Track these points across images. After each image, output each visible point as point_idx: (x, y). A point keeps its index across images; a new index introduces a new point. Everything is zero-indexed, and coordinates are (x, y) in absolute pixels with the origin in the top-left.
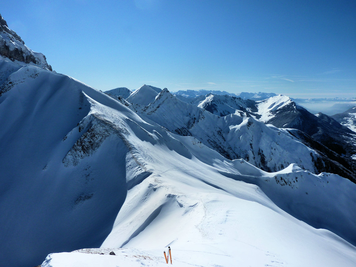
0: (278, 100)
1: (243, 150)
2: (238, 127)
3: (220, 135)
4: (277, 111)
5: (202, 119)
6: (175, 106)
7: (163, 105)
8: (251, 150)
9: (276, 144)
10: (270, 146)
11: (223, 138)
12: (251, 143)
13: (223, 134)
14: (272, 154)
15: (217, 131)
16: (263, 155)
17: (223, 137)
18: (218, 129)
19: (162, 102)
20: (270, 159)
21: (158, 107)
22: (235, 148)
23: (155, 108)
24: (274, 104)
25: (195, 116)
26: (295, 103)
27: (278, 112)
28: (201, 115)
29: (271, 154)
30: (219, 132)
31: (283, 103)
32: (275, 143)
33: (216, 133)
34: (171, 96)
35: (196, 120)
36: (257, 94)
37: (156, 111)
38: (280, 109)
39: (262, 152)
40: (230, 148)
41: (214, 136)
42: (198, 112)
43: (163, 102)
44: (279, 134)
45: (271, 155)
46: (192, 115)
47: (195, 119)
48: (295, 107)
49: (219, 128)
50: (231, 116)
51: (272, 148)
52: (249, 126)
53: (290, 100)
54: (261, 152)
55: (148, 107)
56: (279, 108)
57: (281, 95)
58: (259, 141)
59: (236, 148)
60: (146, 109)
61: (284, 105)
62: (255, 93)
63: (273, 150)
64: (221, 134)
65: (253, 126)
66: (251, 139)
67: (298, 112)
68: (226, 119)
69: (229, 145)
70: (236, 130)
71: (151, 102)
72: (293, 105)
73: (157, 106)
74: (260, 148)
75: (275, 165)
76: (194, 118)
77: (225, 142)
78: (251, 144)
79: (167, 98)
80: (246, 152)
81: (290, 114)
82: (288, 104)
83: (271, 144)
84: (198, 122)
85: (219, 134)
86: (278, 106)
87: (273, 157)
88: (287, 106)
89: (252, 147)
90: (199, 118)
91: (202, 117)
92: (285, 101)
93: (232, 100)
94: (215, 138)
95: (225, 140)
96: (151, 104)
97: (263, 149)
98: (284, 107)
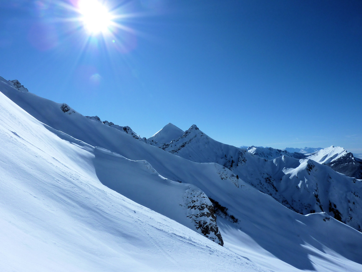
0: (330, 152)
1: (305, 205)
2: (294, 172)
3: (269, 183)
4: (332, 163)
5: (243, 162)
6: (206, 146)
7: (190, 144)
8: (317, 204)
9: (354, 196)
10: (346, 197)
11: (274, 188)
12: (316, 193)
13: (273, 182)
14: (351, 210)
15: (264, 177)
16: (337, 211)
17: (273, 186)
18: (266, 176)
19: (188, 140)
20: (349, 218)
21: (183, 146)
22: (293, 201)
23: (178, 146)
24: (326, 156)
25: (233, 159)
26: (352, 154)
27: (332, 165)
28: (240, 157)
29: (349, 209)
30: (268, 179)
31: (337, 155)
32: (353, 194)
33: (263, 181)
34: (201, 134)
35: (234, 164)
36: (303, 149)
37: (179, 151)
38: (334, 162)
39: (335, 206)
40: (286, 201)
41: (260, 185)
42: (237, 153)
43: (190, 141)
44: (354, 182)
45: (350, 212)
46: (228, 157)
47: (233, 162)
48: (353, 158)
49: (268, 175)
50: (283, 158)
51: (349, 202)
52: (310, 171)
53: (345, 151)
54: (334, 208)
55: (168, 145)
56: (333, 160)
57: (333, 147)
58: (327, 191)
59: (295, 201)
60: (165, 147)
61: (339, 157)
62: (301, 148)
63: (351, 205)
64: (271, 182)
65: (316, 171)
66: (316, 189)
67: (358, 164)
68: (276, 162)
69: (284, 198)
70: (292, 176)
71: (173, 140)
72: (351, 157)
73: (181, 144)
74: (332, 201)
75: (360, 227)
76: (231, 161)
77: (277, 193)
78: (316, 196)
79: (196, 136)
80: (309, 208)
81: (347, 166)
82: (344, 155)
83: (346, 195)
84: (237, 165)
85: (268, 181)
86: (332, 158)
87: (354, 215)
88: (343, 157)
89: (318, 201)
90: (239, 161)
91: (243, 159)
92: (339, 152)
93: (277, 152)
94: (262, 187)
95: (277, 191)
96: (173, 142)
97: (335, 203)
98: (339, 159)
